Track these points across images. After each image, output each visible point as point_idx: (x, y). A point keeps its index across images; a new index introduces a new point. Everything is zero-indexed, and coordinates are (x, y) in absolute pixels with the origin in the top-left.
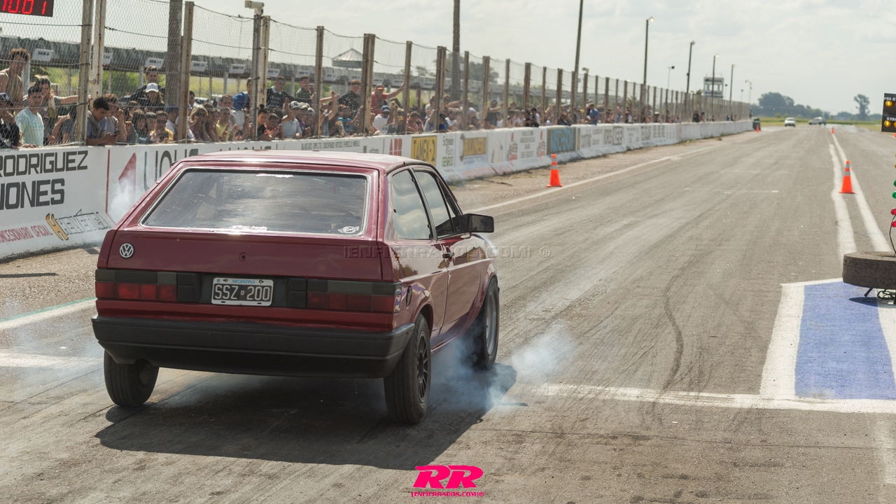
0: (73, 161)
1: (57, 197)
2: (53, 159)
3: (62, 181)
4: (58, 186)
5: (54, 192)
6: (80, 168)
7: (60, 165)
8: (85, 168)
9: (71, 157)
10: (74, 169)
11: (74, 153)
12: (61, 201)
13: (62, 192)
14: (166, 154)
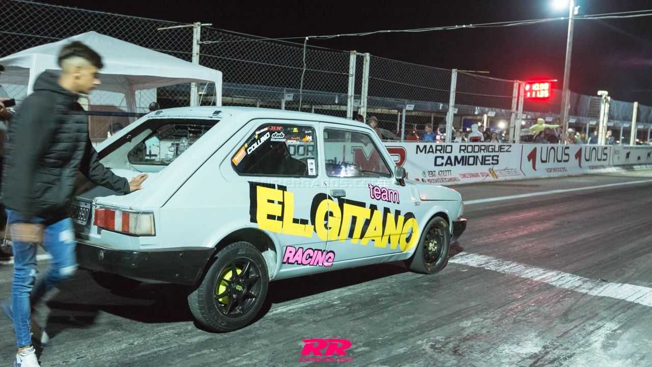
0: (504, 149)
1: (494, 162)
2: (493, 147)
3: (498, 156)
4: (495, 158)
5: (493, 160)
6: (507, 151)
7: (497, 149)
8: (510, 151)
9: (503, 147)
10: (504, 151)
11: (505, 146)
12: (497, 163)
13: (497, 160)
14: (553, 148)
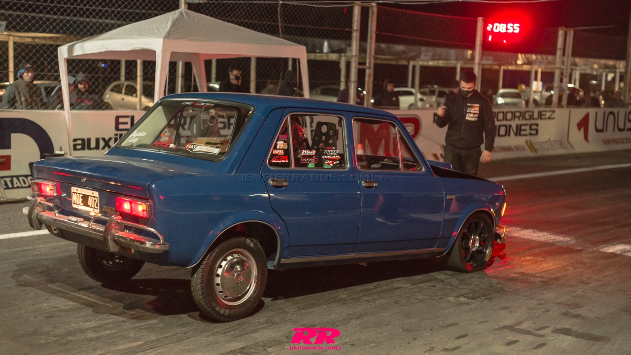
0: (545, 115)
1: (534, 132)
2: (531, 114)
3: (537, 125)
4: (533, 127)
5: (531, 129)
6: (549, 118)
7: (536, 116)
8: (553, 118)
9: (543, 113)
10: (545, 119)
12: (537, 134)
13: (537, 130)
14: (612, 113)
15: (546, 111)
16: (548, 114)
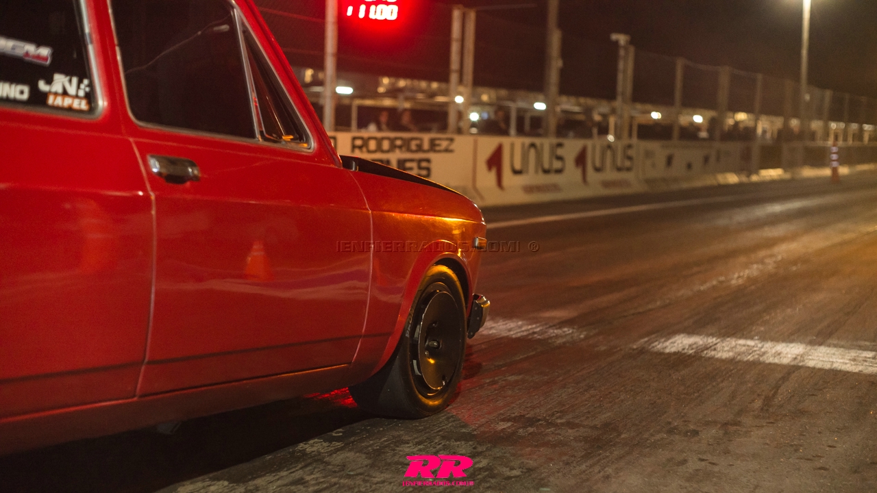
0: (439, 145)
2: (418, 142)
3: (428, 161)
4: (424, 164)
5: (420, 168)
6: (447, 150)
7: (426, 146)
8: (452, 151)
9: (437, 142)
10: (439, 151)
13: (428, 169)
14: (533, 145)
15: (440, 139)
16: (444, 144)
